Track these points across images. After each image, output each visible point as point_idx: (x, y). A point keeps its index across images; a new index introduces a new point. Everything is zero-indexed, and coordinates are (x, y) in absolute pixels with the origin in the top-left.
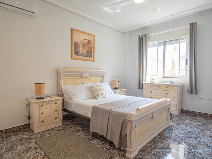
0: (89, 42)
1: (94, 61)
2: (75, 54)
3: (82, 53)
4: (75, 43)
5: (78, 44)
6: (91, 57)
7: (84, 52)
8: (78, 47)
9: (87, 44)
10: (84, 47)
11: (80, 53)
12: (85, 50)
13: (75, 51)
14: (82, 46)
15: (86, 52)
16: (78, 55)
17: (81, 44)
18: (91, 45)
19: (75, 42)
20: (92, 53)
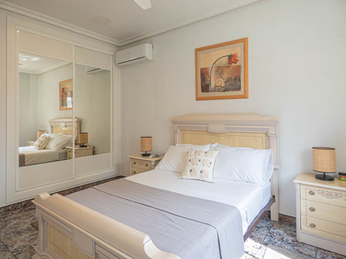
0: (232, 59)
1: (247, 98)
2: (203, 91)
3: (216, 86)
4: (201, 72)
5: (207, 73)
6: (239, 89)
7: (222, 83)
8: (207, 78)
9: (229, 65)
10: (219, 74)
11: (213, 86)
12: (222, 78)
13: (202, 85)
14: (216, 72)
15: (226, 82)
16: (208, 91)
17: (214, 69)
18: (238, 64)
19: (201, 69)
20: (240, 80)
